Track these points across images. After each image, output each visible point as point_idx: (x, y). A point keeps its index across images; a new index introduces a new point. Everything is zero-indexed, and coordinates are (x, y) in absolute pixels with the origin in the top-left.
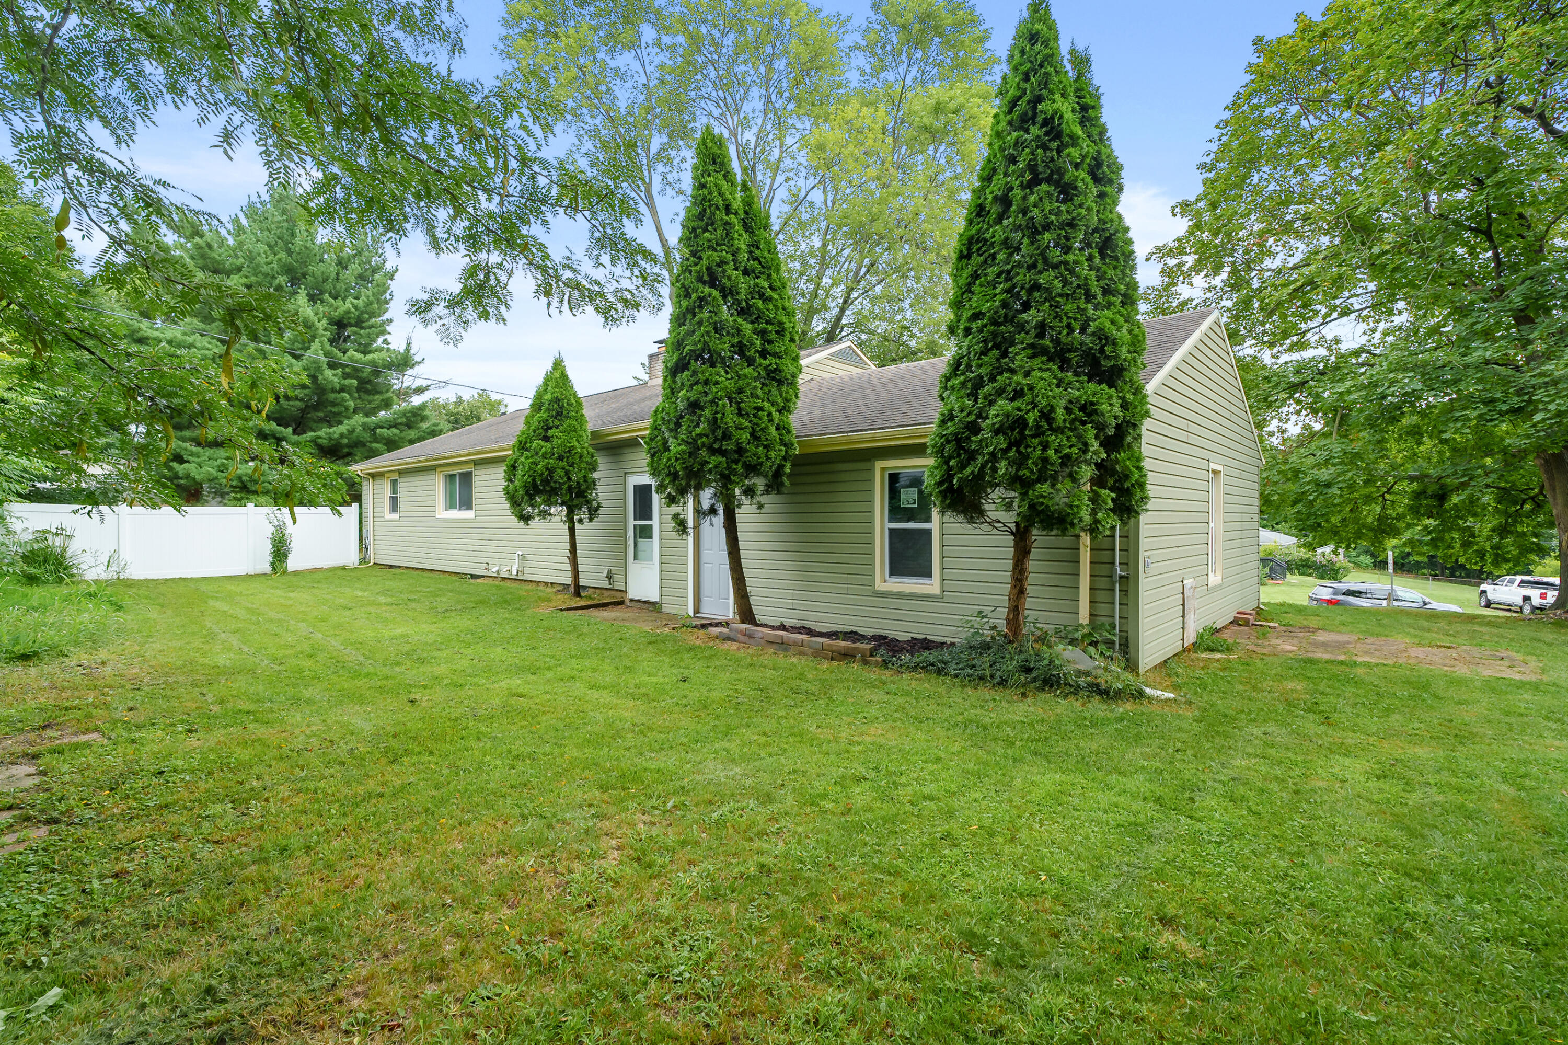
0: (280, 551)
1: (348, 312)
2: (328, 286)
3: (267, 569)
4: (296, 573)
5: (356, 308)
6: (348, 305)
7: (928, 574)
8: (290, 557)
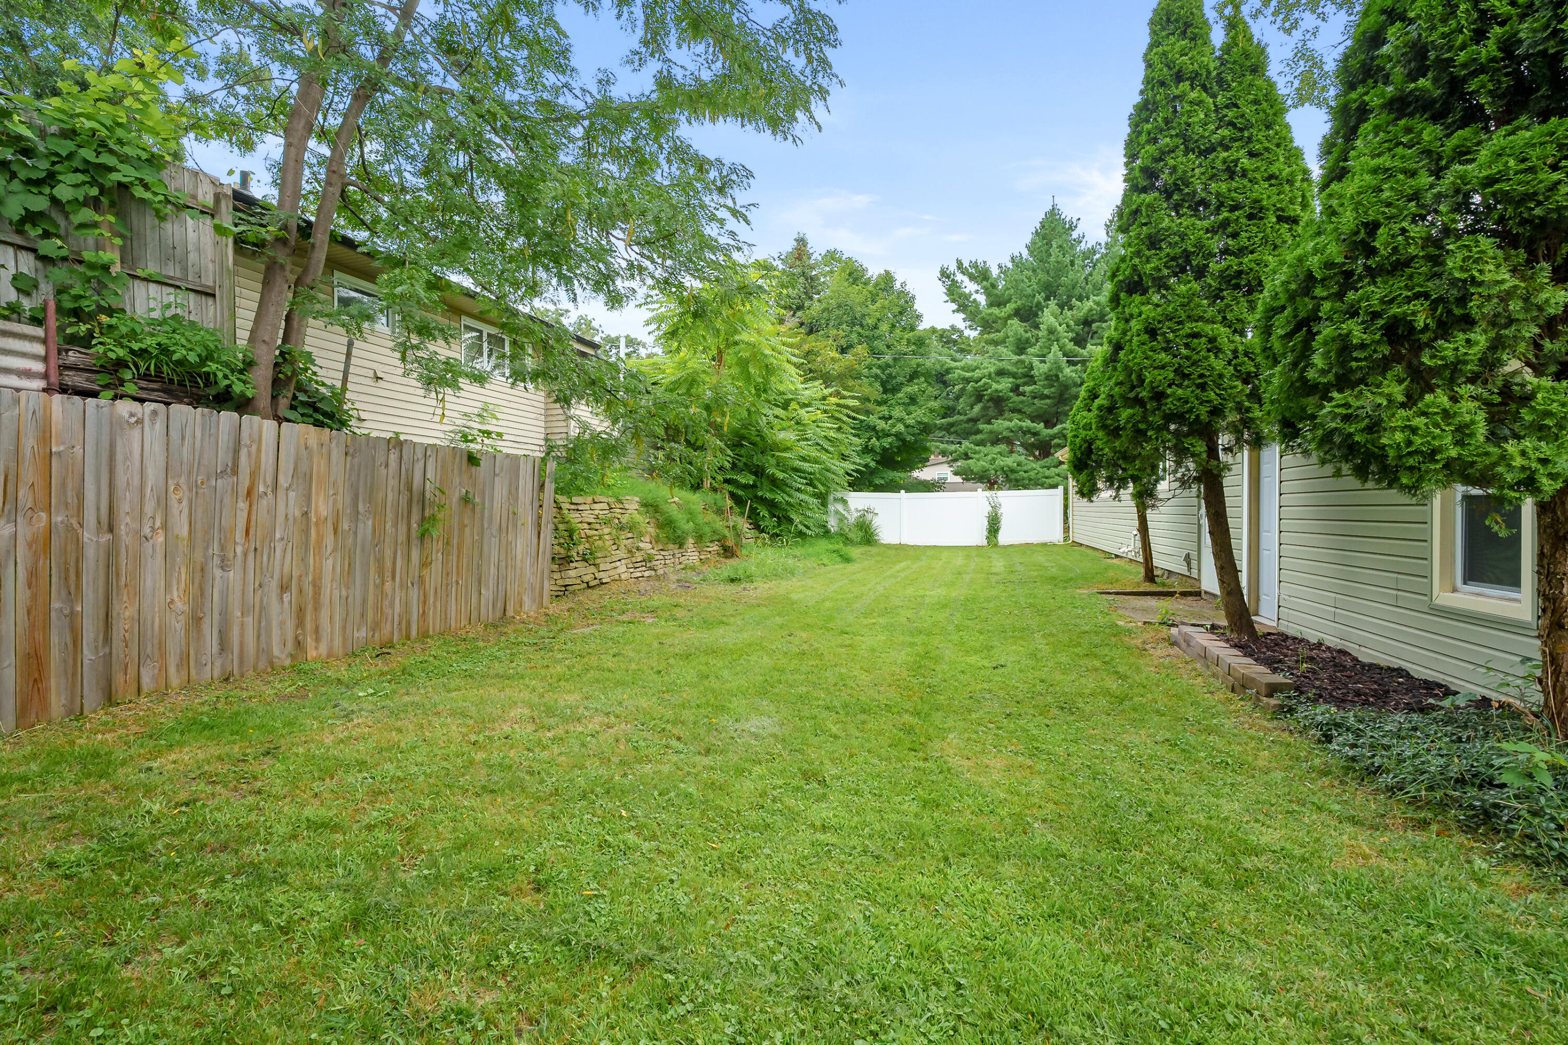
0: (994, 527)
1: (1091, 310)
2: (1078, 291)
3: (985, 543)
4: (1005, 547)
5: (1098, 304)
6: (1090, 304)
7: (1514, 581)
8: (1001, 532)
